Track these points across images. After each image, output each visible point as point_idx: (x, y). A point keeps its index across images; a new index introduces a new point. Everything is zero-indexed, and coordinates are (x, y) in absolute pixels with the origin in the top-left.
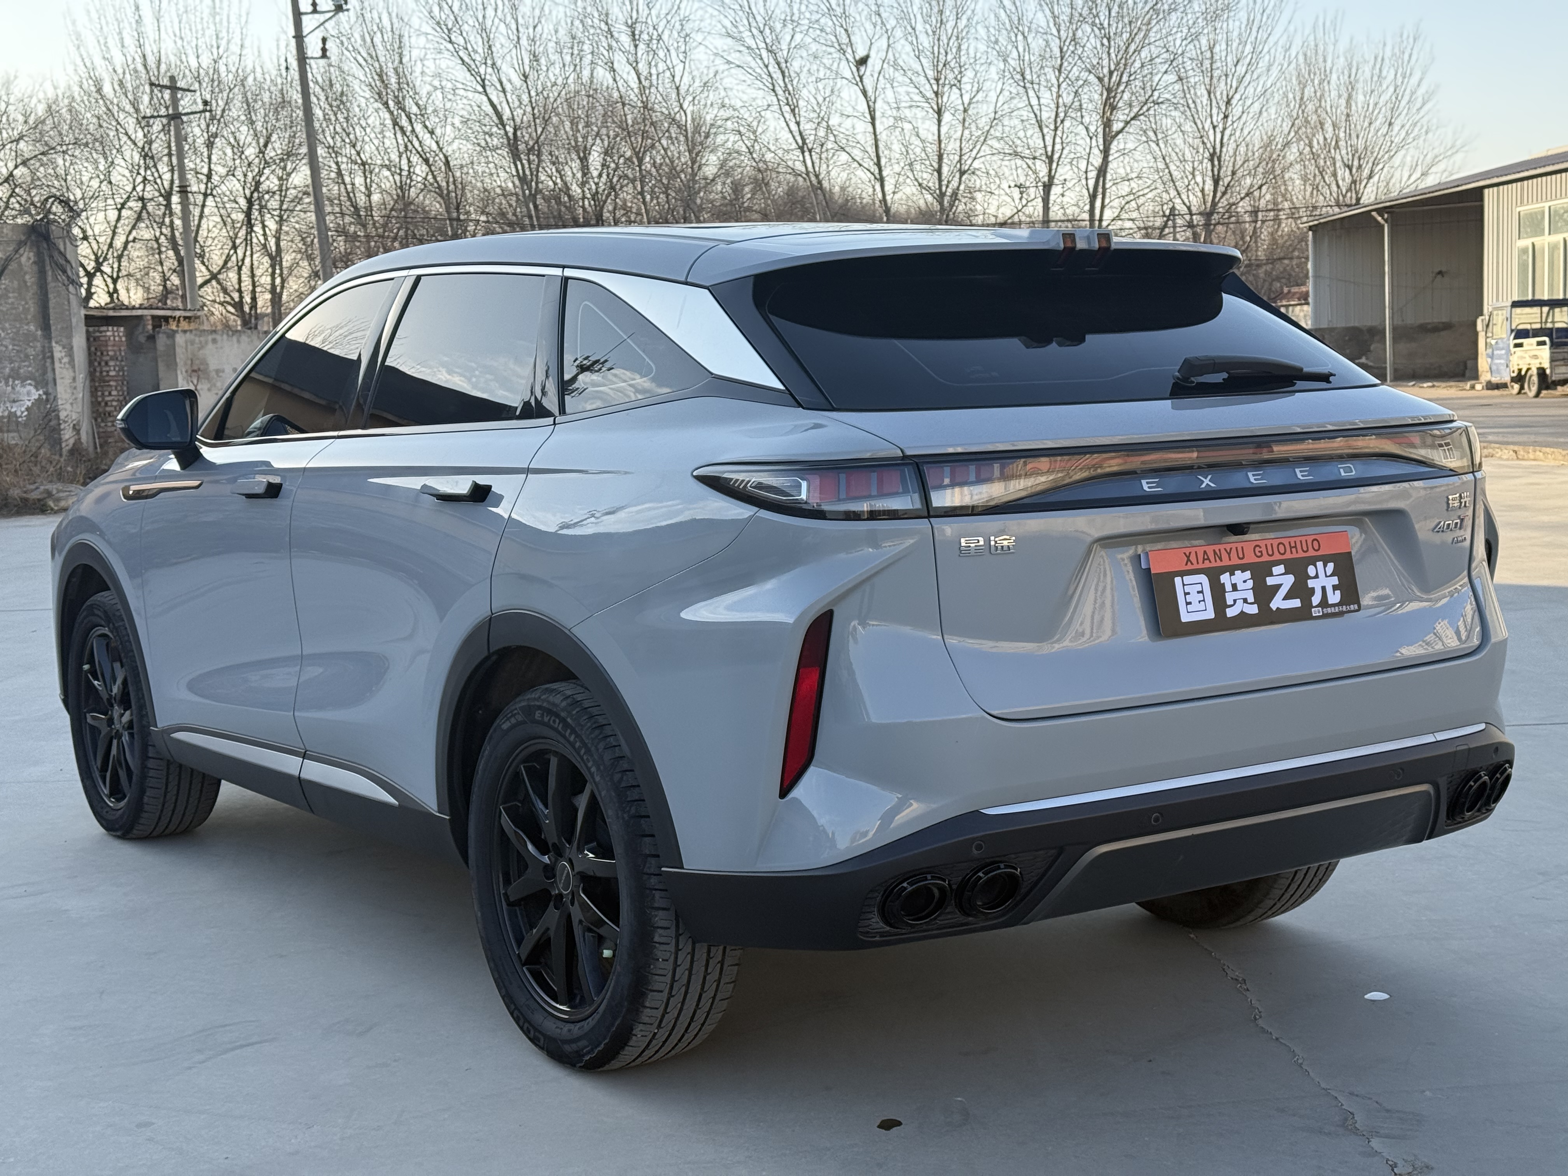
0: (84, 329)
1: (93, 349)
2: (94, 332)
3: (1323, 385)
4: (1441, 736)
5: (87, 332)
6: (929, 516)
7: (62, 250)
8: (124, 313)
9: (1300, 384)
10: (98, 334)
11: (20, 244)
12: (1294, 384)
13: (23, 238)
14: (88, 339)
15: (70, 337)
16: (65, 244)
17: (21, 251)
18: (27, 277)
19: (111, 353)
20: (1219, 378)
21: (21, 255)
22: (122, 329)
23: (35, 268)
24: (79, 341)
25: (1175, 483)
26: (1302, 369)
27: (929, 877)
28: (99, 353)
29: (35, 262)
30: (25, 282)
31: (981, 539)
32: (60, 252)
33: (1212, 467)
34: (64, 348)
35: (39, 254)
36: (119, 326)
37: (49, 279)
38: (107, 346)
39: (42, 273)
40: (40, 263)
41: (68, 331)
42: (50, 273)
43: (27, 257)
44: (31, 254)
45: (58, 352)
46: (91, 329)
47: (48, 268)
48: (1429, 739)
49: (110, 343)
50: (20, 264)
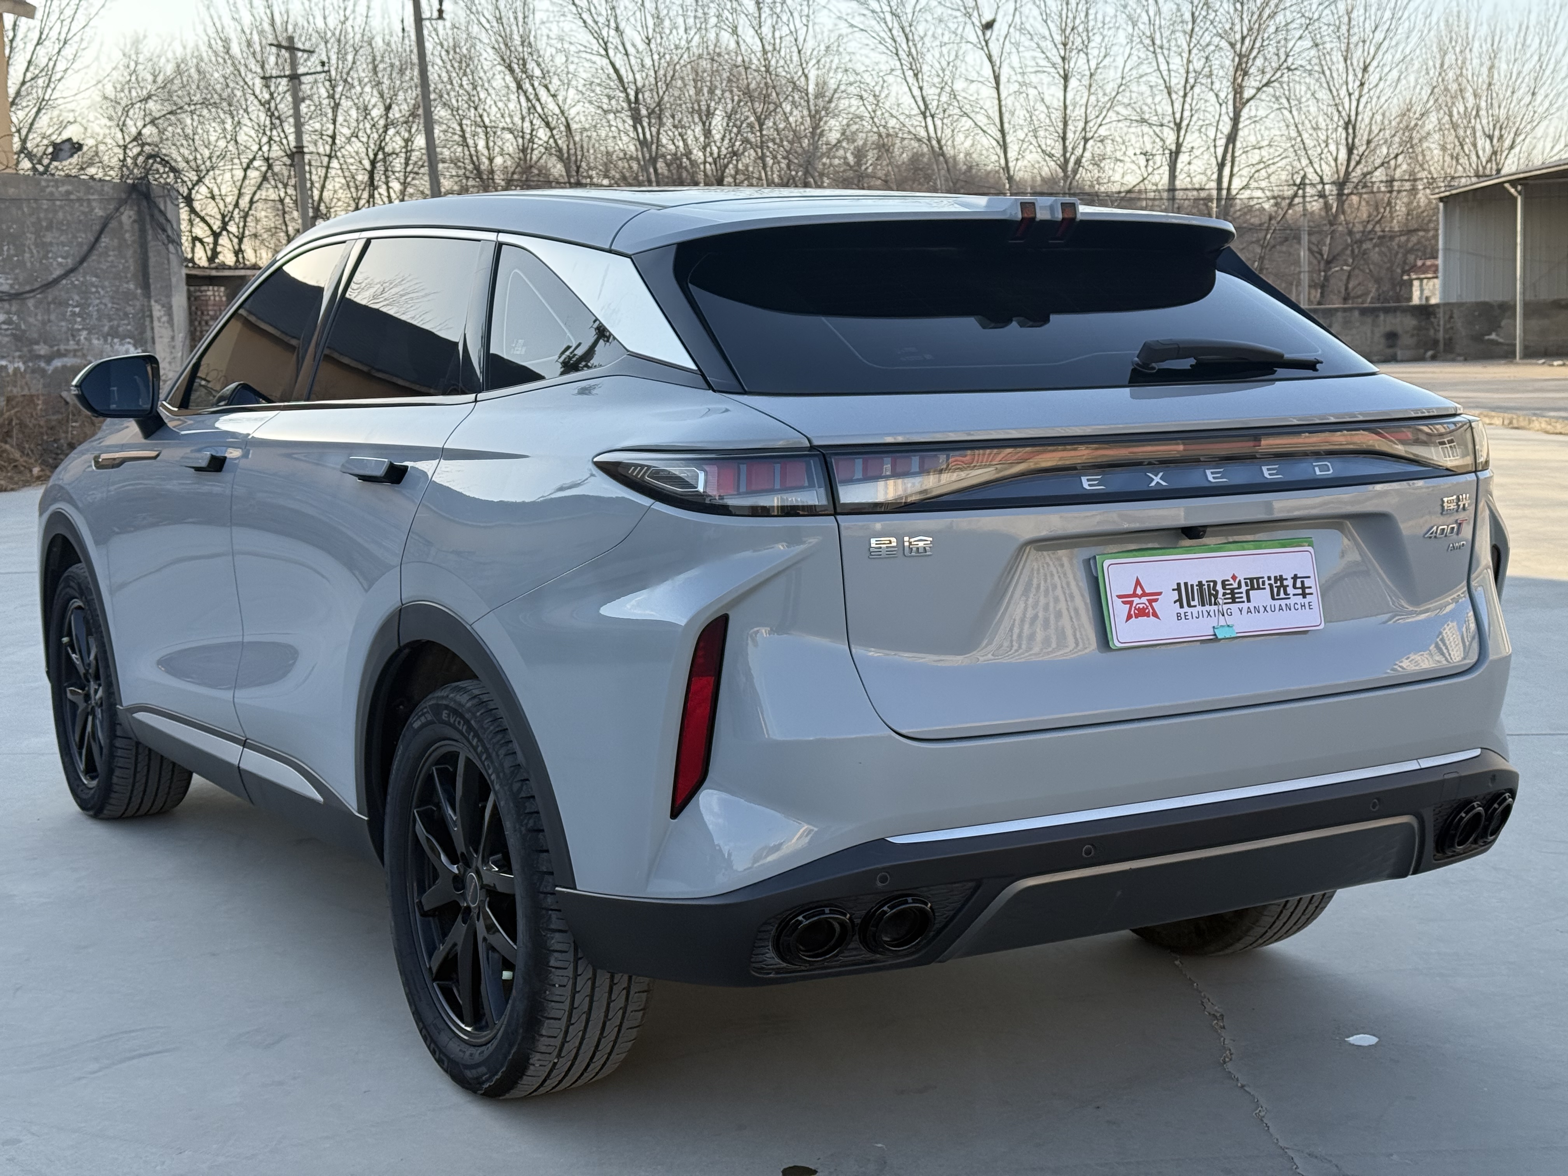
0: (185, 288)
1: (193, 308)
2: (195, 291)
3: (1310, 373)
4: (1426, 763)
5: (189, 291)
6: (835, 514)
7: (162, 208)
8: (227, 273)
9: (1281, 372)
10: (198, 294)
11: (122, 203)
12: (1274, 372)
13: (124, 196)
14: (189, 298)
15: (169, 296)
16: (165, 202)
17: (122, 209)
18: (127, 236)
19: (211, 313)
20: (1187, 364)
21: (122, 214)
22: (222, 289)
23: (136, 226)
24: (180, 300)
25: (1120, 481)
26: (1282, 356)
27: (827, 910)
28: (199, 313)
29: (135, 221)
30: (125, 240)
31: (893, 540)
32: (161, 211)
33: (1164, 463)
34: (163, 306)
35: (139, 212)
36: (219, 285)
37: (150, 238)
38: (207, 305)
39: (143, 231)
40: (140, 221)
41: (168, 291)
42: (150, 232)
43: (128, 216)
44: (132, 213)
45: (157, 311)
46: (192, 288)
47: (148, 227)
48: (1412, 766)
49: (211, 303)
50: (121, 223)
